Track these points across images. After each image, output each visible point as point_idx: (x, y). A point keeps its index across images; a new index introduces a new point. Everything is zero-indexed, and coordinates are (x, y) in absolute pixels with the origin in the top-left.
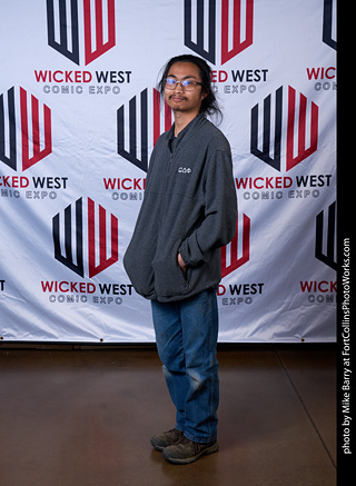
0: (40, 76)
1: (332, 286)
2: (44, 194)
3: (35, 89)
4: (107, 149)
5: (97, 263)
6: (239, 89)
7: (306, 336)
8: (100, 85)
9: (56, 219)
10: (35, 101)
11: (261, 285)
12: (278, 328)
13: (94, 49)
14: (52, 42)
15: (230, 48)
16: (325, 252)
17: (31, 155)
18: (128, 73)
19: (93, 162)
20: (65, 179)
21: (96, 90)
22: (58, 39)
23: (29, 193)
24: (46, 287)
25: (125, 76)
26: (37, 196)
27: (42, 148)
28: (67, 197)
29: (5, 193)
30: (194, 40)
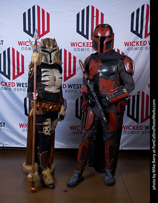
0: (20, 43)
1: (134, 127)
2: (21, 89)
3: (18, 48)
7: (123, 147)
9: (25, 99)
10: (18, 53)
13: (41, 33)
14: (25, 30)
16: (131, 114)
17: (16, 74)
22: (27, 29)
23: (15, 89)
24: (21, 125)
26: (18, 90)
27: (20, 71)
29: (5, 89)
30: (80, 30)
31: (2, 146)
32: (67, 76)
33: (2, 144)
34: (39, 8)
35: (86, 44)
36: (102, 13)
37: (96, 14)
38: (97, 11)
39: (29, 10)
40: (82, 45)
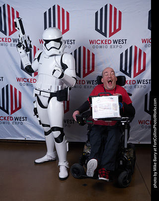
0: (41, 42)
6: (115, 47)
15: (113, 31)
16: (148, 109)
25: (73, 42)
29: (27, 85)
30: (99, 28)
31: (24, 139)
32: (86, 72)
33: (23, 137)
34: (59, 7)
35: (104, 42)
36: (120, 11)
37: (114, 12)
38: (115, 9)
39: (50, 10)
40: (100, 42)
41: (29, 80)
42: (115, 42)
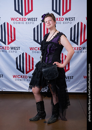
0: (12, 19)
2: (14, 51)
3: (11, 23)
4: (31, 39)
5: (28, 70)
6: (67, 23)
7: (85, 91)
8: (29, 22)
9: (17, 58)
10: (11, 26)
11: (73, 77)
12: (77, 88)
13: (27, 12)
15: (65, 11)
17: (10, 41)
18: (36, 18)
19: (27, 43)
20: (19, 47)
21: (28, 23)
22: (17, 9)
23: (9, 51)
24: (14, 76)
25: (36, 19)
26: (11, 52)
27: (13, 39)
28: (20, 52)
29: (3, 51)
30: (55, 9)
35: (58, 19)
41: (4, 48)
42: (67, 19)
